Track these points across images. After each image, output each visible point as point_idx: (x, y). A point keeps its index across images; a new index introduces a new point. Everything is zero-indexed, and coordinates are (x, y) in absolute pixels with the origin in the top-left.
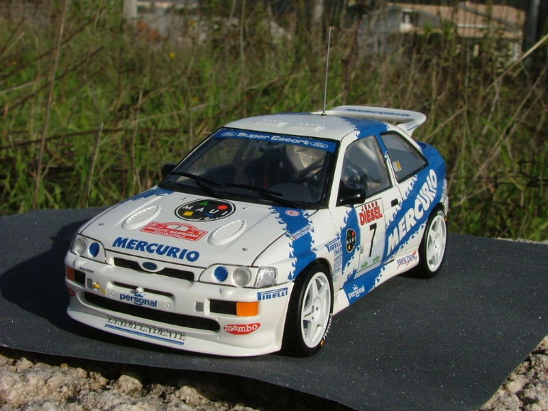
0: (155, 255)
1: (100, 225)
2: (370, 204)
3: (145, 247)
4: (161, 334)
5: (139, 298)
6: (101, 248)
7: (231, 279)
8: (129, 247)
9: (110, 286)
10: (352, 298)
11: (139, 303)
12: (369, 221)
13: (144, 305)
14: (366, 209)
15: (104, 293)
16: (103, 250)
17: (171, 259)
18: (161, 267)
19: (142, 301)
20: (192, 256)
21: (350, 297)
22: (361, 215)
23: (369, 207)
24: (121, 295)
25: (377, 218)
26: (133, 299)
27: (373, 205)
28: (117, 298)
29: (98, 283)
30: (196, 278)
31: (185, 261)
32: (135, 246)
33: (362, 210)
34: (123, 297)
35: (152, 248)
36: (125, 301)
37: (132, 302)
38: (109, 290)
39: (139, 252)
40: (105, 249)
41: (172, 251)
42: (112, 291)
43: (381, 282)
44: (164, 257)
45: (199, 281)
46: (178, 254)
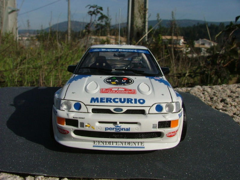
0: (119, 104)
1: (73, 93)
3: (112, 101)
4: (129, 145)
5: (118, 128)
6: (82, 105)
7: (165, 110)
8: (101, 101)
9: (97, 124)
11: (118, 130)
13: (121, 131)
15: (94, 129)
16: (84, 105)
17: (130, 104)
18: (125, 109)
19: (120, 129)
20: (141, 101)
24: (106, 128)
26: (114, 129)
28: (104, 130)
29: (89, 124)
30: (147, 112)
31: (138, 104)
32: (105, 101)
34: (107, 129)
35: (116, 100)
36: (109, 131)
37: (114, 131)
38: (97, 127)
39: (109, 104)
40: (86, 105)
41: (129, 101)
42: (99, 127)
44: (125, 104)
45: (149, 113)
46: (133, 101)
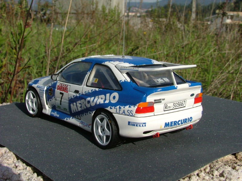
2: (64, 85)
10: (52, 114)
12: (61, 90)
14: (62, 85)
21: (52, 113)
22: (58, 86)
23: (63, 86)
25: (65, 92)
27: (65, 86)
33: (60, 85)
43: (67, 121)
